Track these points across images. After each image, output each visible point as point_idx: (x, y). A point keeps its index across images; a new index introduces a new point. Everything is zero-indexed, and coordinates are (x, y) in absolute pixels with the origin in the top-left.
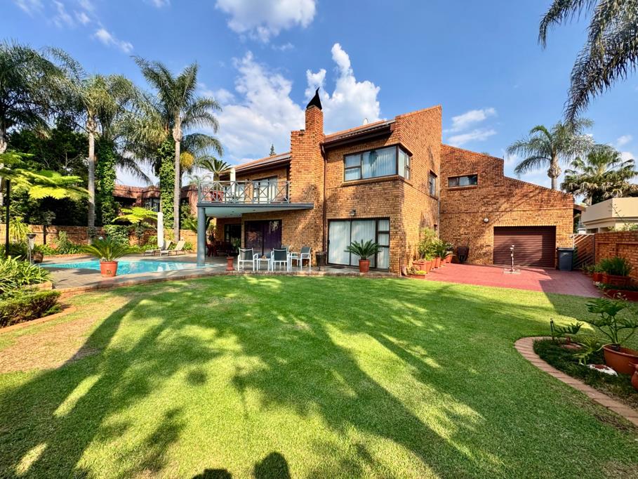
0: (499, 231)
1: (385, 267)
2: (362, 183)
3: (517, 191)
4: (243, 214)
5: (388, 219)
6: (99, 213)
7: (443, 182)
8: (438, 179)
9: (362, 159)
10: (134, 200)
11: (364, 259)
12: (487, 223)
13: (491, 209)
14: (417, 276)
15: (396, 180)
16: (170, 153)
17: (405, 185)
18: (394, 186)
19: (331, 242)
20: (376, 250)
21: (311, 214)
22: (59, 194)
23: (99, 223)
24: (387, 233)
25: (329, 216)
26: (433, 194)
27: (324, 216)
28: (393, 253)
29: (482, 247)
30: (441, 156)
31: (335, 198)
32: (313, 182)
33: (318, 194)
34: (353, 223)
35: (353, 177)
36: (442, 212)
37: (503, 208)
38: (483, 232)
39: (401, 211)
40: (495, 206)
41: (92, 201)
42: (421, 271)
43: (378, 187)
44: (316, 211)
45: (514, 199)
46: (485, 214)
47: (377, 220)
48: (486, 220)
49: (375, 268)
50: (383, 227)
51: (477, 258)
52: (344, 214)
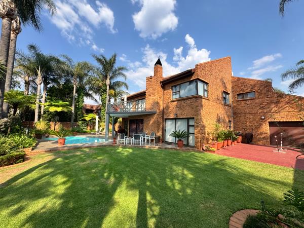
0: (272, 124)
1: (193, 145)
2: (181, 100)
3: (282, 100)
4: (129, 116)
5: (193, 118)
6: (76, 116)
7: (234, 97)
8: (231, 95)
9: (180, 87)
10: (94, 110)
11: (180, 140)
12: (263, 119)
13: (265, 111)
14: (210, 151)
15: (197, 97)
16: (105, 90)
17: (203, 100)
18: (196, 101)
19: (166, 130)
20: (188, 135)
21: (155, 116)
22: (59, 109)
23: (76, 120)
24: (193, 126)
25: (165, 117)
26: (228, 103)
27: (163, 117)
28: (196, 137)
29: (261, 134)
30: (232, 82)
31: (168, 107)
32: (156, 100)
33: (159, 106)
34: (177, 120)
35: (176, 97)
36: (235, 113)
37: (273, 110)
38: (261, 124)
39: (200, 114)
40: (268, 110)
41: (73, 111)
42: (213, 149)
43: (188, 102)
44: (158, 114)
45: (280, 105)
46: (261, 114)
47: (188, 119)
48: (263, 117)
49: (187, 145)
50: (191, 123)
51: (259, 141)
52: (172, 116)
